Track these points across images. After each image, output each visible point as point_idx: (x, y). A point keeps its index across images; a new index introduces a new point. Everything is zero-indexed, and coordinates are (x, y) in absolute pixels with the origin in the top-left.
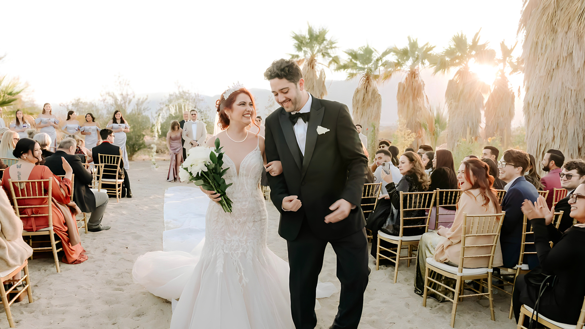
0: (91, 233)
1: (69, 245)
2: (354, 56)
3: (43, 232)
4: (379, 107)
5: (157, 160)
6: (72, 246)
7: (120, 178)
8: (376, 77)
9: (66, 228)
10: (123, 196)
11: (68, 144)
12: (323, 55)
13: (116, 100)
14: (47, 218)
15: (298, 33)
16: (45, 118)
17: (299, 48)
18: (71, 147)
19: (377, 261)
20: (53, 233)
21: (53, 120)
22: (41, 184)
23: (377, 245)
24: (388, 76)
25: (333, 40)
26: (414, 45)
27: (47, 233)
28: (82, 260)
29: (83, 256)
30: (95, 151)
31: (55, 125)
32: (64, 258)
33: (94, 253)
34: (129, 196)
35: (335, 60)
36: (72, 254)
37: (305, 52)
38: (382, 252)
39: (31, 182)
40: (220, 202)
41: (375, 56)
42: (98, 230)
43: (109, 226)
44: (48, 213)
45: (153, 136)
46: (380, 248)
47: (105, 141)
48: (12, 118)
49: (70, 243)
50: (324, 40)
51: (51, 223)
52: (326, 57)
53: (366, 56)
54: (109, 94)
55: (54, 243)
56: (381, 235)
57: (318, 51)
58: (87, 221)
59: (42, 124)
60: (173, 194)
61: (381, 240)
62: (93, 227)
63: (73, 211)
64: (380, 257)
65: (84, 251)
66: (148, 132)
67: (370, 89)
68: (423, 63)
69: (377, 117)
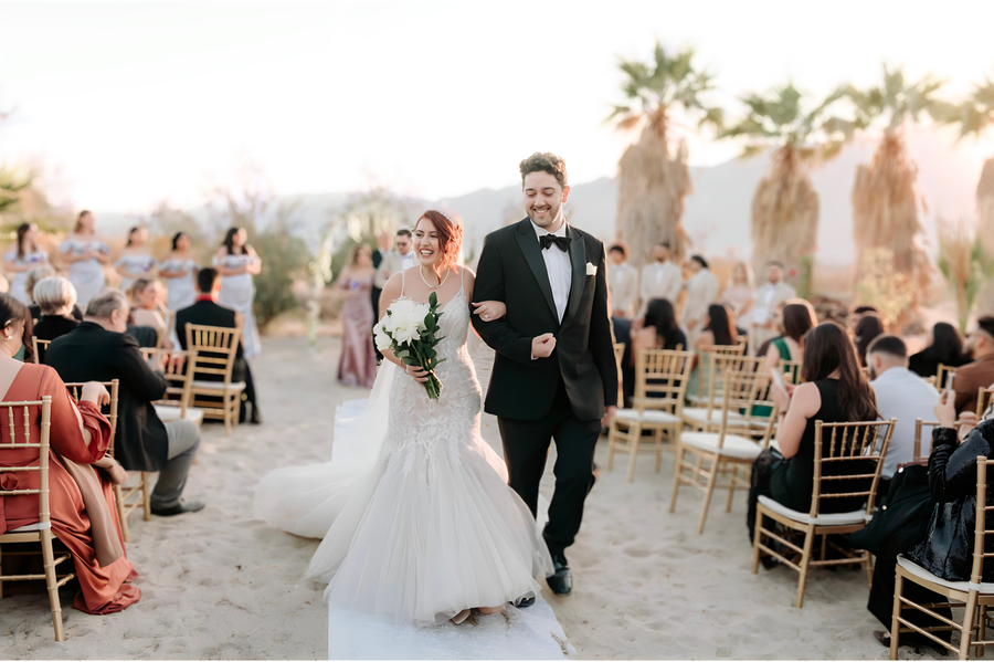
0: (157, 521)
1: (94, 565)
2: (759, 107)
3: (24, 535)
4: (813, 222)
5: (320, 336)
6: (101, 566)
7: (234, 380)
8: (807, 153)
9: (87, 524)
10: (242, 419)
11: (106, 307)
12: (687, 105)
13: (232, 205)
14: (36, 498)
15: (631, 59)
16: (79, 242)
17: (632, 92)
18: (114, 313)
19: (894, 637)
20: (49, 537)
21: (96, 245)
22: (23, 412)
23: (893, 593)
24: (833, 151)
25: (709, 73)
26: (894, 82)
27: (34, 538)
28: (125, 601)
29: (129, 588)
30: (183, 318)
31: (103, 257)
32: (78, 597)
33: (156, 583)
34: (255, 421)
35: (714, 116)
36: (100, 587)
37: (645, 101)
38: (907, 613)
39: (13, 407)
40: (425, 384)
41: (805, 106)
42: (176, 511)
43: (202, 500)
44: (40, 488)
45: (312, 284)
46: (902, 603)
47: (205, 294)
48: (10, 241)
49: (95, 561)
50: (688, 70)
51: (46, 512)
52: (693, 109)
53: (786, 107)
54: (218, 191)
55: (51, 563)
56: (907, 569)
57: (677, 97)
58: (150, 489)
59: (75, 255)
60: (352, 419)
61: (906, 581)
62: (165, 505)
63: (106, 477)
64: (901, 625)
65: (134, 573)
66: (303, 273)
67: (795, 180)
68: (916, 119)
69: (810, 243)
